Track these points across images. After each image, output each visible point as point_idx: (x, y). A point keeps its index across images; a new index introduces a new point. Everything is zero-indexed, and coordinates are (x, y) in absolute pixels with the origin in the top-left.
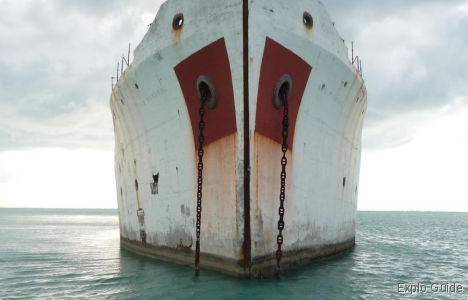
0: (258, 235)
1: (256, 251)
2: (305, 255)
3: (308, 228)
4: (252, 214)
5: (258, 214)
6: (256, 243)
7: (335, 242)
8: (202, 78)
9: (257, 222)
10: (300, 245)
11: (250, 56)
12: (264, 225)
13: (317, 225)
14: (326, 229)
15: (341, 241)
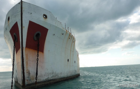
0: (28, 77)
1: (27, 82)
2: (52, 81)
3: (53, 74)
4: (25, 71)
5: (28, 71)
6: (27, 80)
7: (66, 77)
8: (14, 34)
9: (27, 74)
10: (49, 79)
11: (23, 26)
12: (31, 74)
13: (57, 72)
14: (61, 73)
15: (69, 76)
